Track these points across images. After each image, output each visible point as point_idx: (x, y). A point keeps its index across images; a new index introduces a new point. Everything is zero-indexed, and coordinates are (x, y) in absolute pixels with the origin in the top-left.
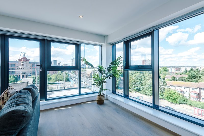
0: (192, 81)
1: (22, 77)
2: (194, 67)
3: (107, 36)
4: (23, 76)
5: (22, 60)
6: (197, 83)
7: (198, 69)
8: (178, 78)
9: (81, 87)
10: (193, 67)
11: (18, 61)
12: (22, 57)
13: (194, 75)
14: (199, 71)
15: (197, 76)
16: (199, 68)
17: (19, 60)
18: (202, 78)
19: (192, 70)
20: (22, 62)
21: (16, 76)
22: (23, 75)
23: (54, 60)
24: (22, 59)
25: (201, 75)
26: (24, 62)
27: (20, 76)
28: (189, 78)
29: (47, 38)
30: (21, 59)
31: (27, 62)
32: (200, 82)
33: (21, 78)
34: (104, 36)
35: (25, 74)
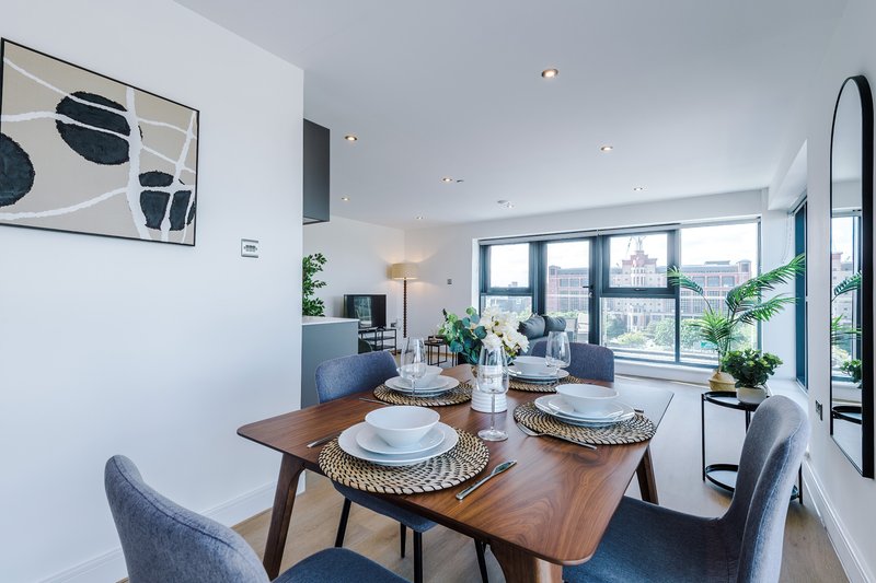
1: (632, 320)
3: (767, 188)
4: (635, 319)
5: (634, 262)
9: (681, 353)
11: (621, 266)
12: (634, 254)
17: (625, 263)
20: (633, 269)
21: (615, 318)
22: (636, 314)
26: (640, 269)
27: (626, 317)
29: (601, 233)
31: (650, 268)
33: (630, 325)
34: (759, 191)
35: (642, 314)
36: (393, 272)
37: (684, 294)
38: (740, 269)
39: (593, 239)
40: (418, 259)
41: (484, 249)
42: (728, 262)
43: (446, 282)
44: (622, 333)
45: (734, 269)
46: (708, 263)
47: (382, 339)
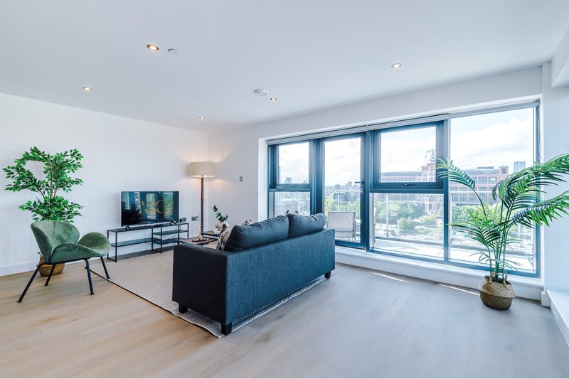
1: (428, 207)
4: (430, 205)
11: (420, 170)
12: (429, 162)
17: (423, 168)
20: (428, 172)
21: (416, 205)
22: (430, 203)
23: (517, 163)
24: (429, 165)
27: (424, 204)
29: (370, 128)
30: (426, 165)
33: (427, 210)
34: (540, 67)
35: (434, 202)
36: (191, 170)
37: (453, 189)
38: (500, 172)
39: (363, 134)
40: (217, 159)
41: (273, 148)
42: (492, 168)
43: (239, 179)
44: (421, 215)
45: (496, 172)
46: (479, 168)
47: (179, 231)
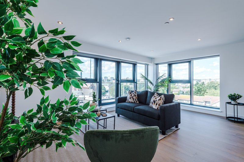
0: (198, 94)
2: (200, 81)
6: (203, 97)
7: (203, 83)
8: (185, 92)
10: (198, 80)
13: (200, 89)
14: (205, 85)
15: (203, 89)
16: (204, 81)
18: (207, 91)
19: (198, 83)
25: (206, 89)
28: (196, 92)
29: (122, 61)
32: (205, 96)
34: (152, 58)
